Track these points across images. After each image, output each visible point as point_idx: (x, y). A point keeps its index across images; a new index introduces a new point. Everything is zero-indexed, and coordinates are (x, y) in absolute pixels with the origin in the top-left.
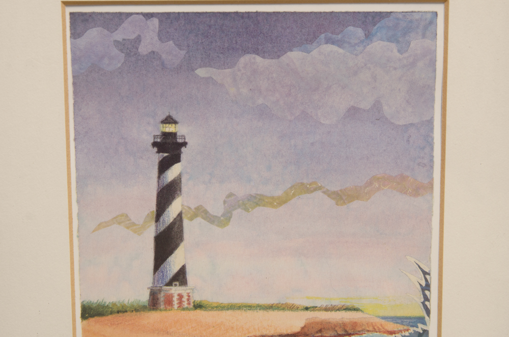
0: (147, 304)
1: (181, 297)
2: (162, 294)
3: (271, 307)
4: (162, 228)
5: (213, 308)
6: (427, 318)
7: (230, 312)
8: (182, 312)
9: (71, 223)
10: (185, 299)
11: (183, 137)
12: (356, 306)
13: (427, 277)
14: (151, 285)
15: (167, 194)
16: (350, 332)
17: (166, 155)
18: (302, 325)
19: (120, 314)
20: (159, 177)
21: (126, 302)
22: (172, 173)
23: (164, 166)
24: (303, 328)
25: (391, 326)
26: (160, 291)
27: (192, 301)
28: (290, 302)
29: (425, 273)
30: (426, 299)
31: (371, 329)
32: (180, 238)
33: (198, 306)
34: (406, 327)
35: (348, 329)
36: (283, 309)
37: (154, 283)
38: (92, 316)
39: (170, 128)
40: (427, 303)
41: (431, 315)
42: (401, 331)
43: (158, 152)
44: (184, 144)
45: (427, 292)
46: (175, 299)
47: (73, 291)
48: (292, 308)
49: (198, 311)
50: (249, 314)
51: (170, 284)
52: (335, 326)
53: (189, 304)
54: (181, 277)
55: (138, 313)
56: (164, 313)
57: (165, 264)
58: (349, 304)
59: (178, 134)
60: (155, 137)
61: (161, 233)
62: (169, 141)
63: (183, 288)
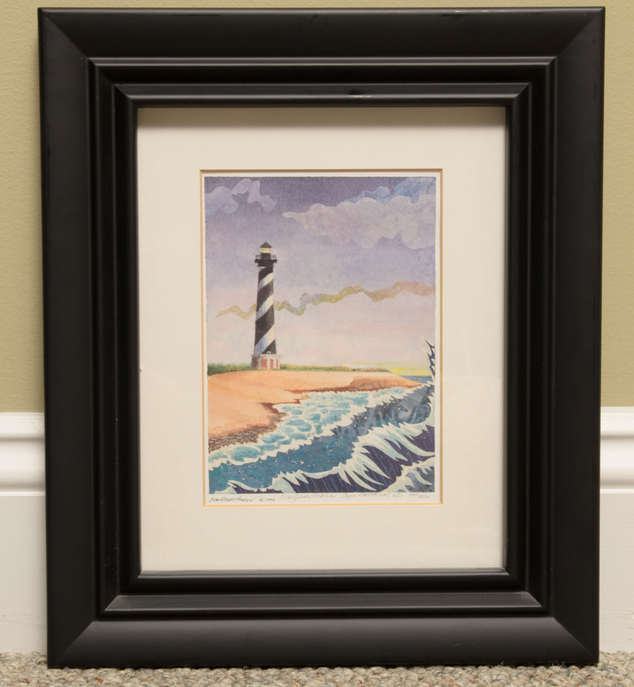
0: (250, 366)
1: (272, 361)
2: (260, 359)
3: (331, 369)
4: (260, 315)
5: (293, 369)
6: (433, 377)
7: (304, 372)
8: (273, 372)
9: (202, 311)
10: (275, 363)
11: (275, 256)
12: (387, 369)
13: (433, 349)
14: (253, 353)
15: (264, 293)
16: (383, 386)
17: (263, 268)
18: (351, 381)
19: (233, 372)
20: (259, 282)
21: (236, 365)
22: (268, 279)
23: (262, 275)
24: (351, 383)
25: (410, 383)
26: (259, 357)
27: (279, 364)
28: (344, 365)
29: (431, 347)
30: (433, 364)
31: (396, 384)
32: (272, 322)
33: (283, 368)
34: (419, 383)
35: (381, 384)
36: (339, 370)
37: (255, 352)
38: (214, 373)
39: (266, 251)
40: (433, 367)
41: (436, 375)
42: (416, 386)
43: (259, 266)
44: (275, 261)
45: (433, 360)
46: (269, 363)
47: (203, 356)
48: (345, 370)
49: (283, 371)
50: (317, 373)
51: (265, 352)
52: (373, 382)
53: (277, 366)
54: (272, 348)
55: (244, 372)
56: (261, 372)
57: (262, 339)
58: (381, 367)
59: (272, 254)
60: (257, 256)
61: (260, 319)
62: (266, 259)
63: (273, 355)
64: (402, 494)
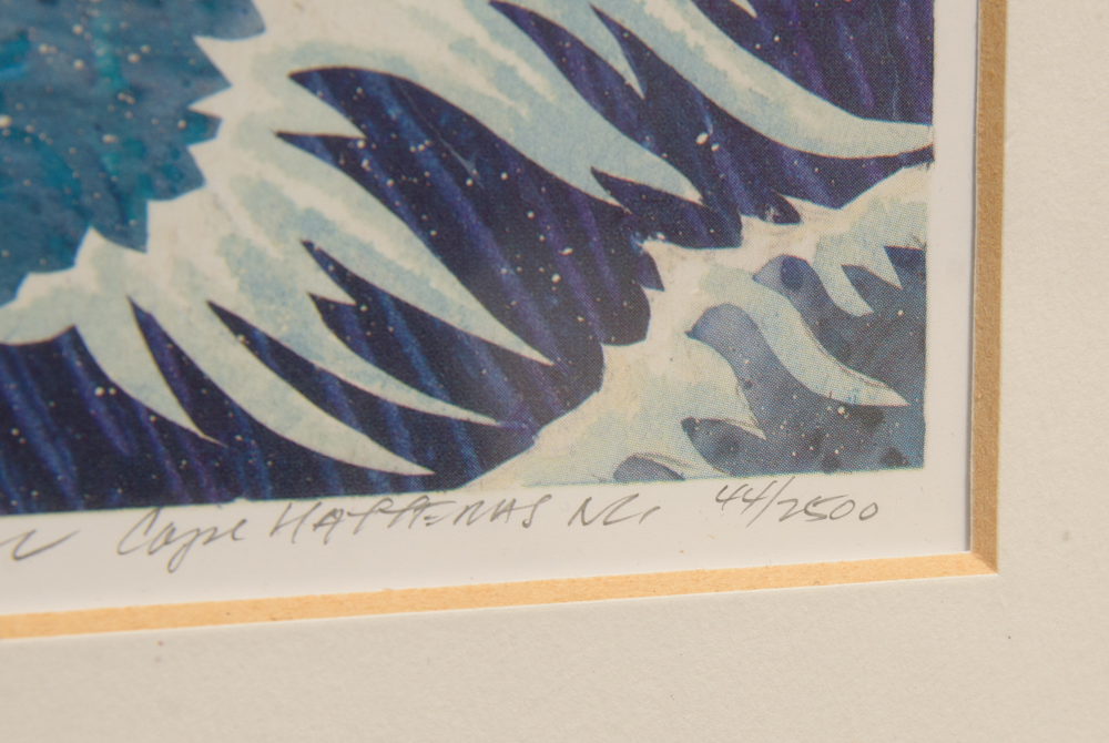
64: (653, 492)
